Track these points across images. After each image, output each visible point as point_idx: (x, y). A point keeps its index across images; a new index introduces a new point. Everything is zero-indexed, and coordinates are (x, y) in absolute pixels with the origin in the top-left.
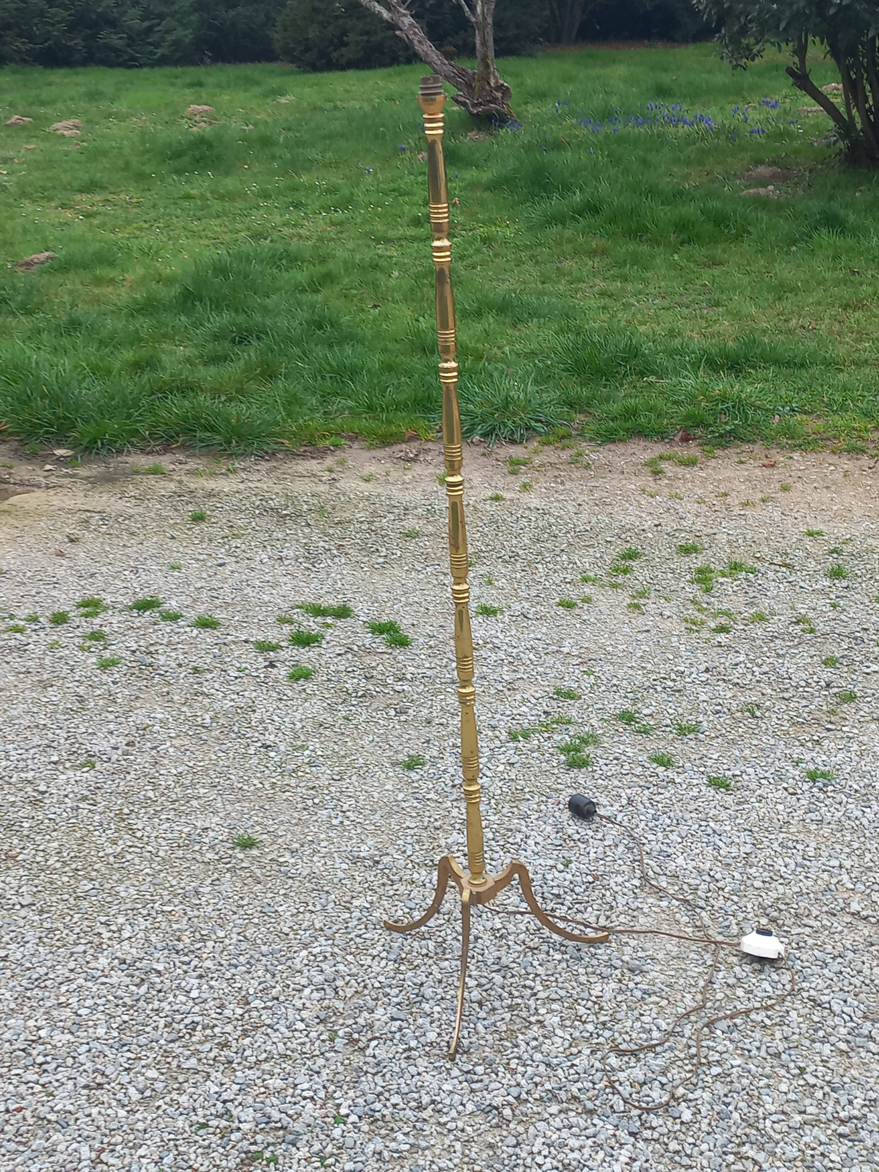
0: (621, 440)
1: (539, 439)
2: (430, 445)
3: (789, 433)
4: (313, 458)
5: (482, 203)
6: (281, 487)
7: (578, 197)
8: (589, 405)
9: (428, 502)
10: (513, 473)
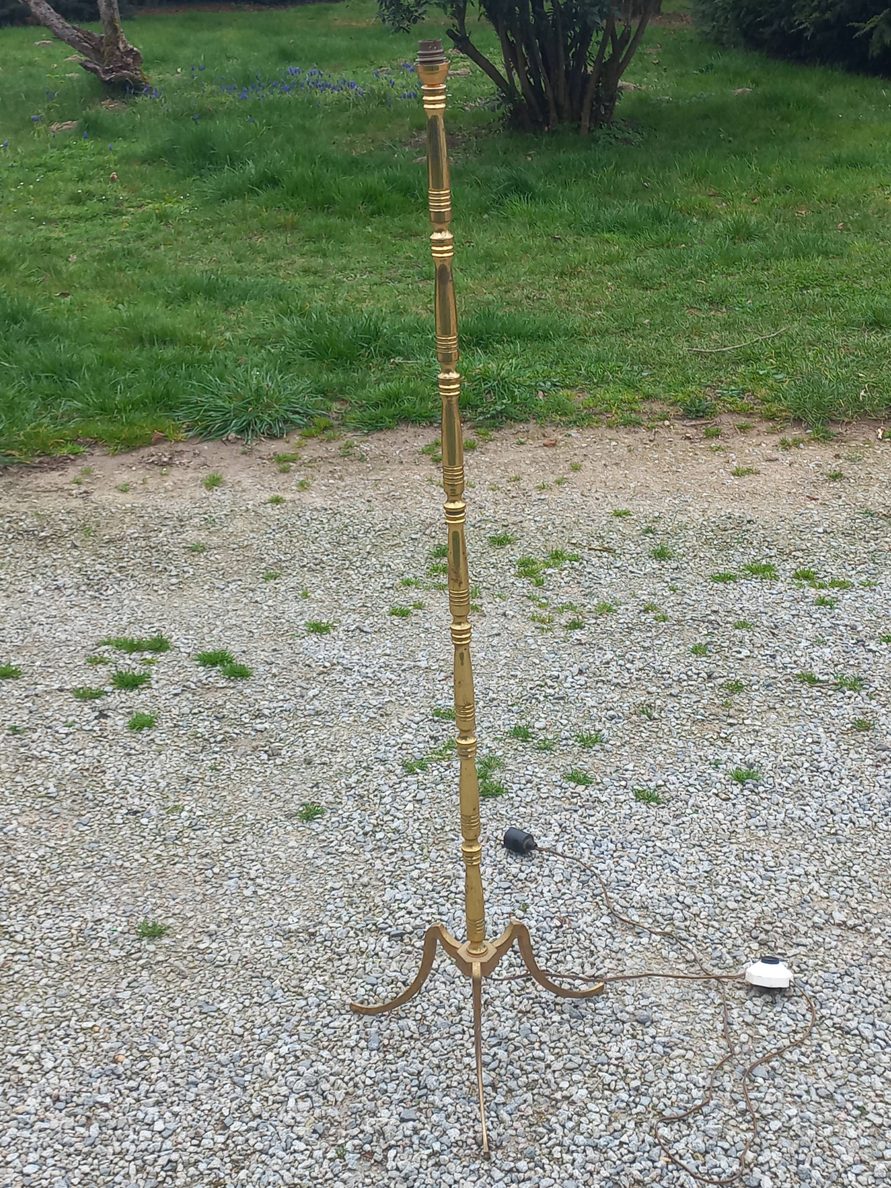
0: (388, 428)
1: (299, 432)
2: (181, 447)
3: (561, 409)
4: (53, 469)
5: (143, 178)
6: (26, 505)
7: (251, 168)
8: (341, 391)
9: (202, 511)
10: (284, 471)
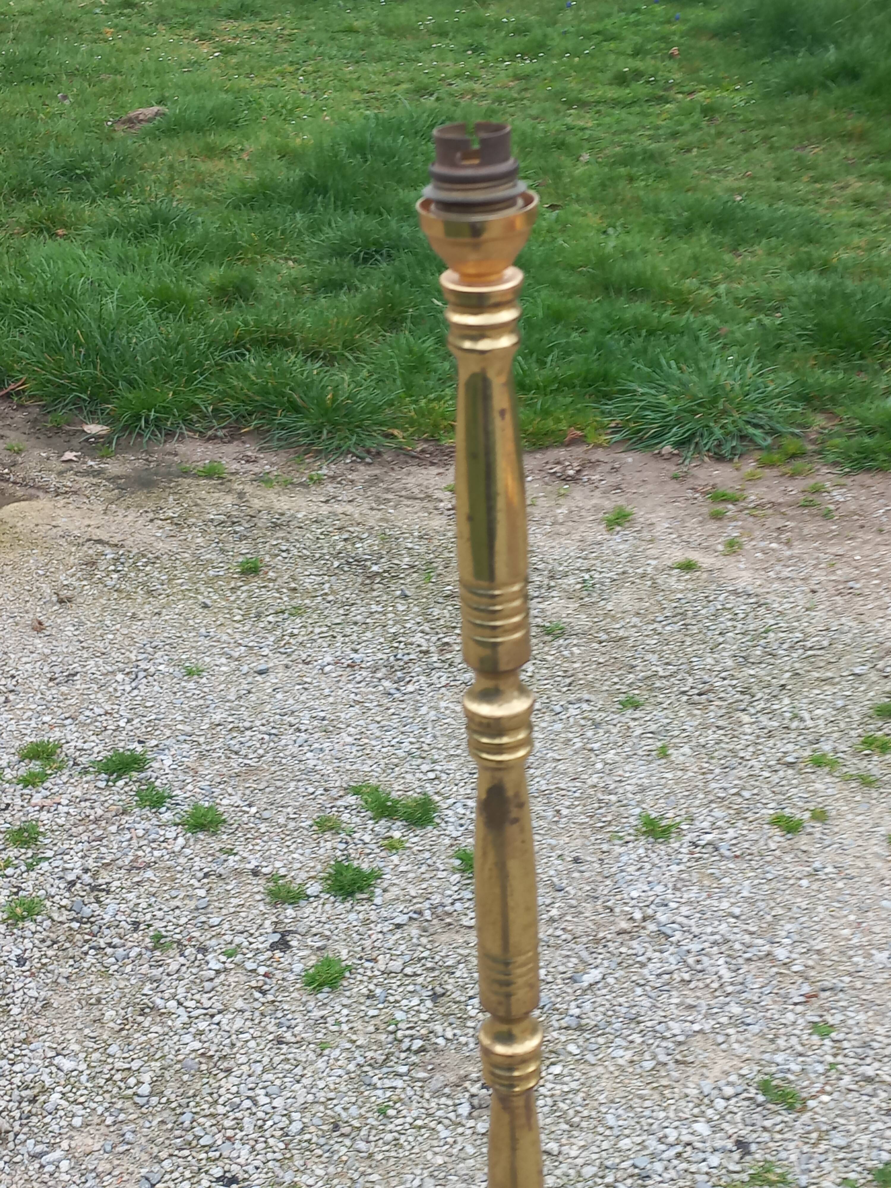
0: (880, 469)
1: (757, 455)
2: (599, 455)
4: (433, 464)
5: (707, 55)
6: (379, 515)
7: (831, 56)
8: (833, 400)
9: (586, 564)
10: (717, 517)
